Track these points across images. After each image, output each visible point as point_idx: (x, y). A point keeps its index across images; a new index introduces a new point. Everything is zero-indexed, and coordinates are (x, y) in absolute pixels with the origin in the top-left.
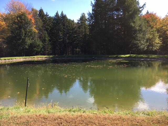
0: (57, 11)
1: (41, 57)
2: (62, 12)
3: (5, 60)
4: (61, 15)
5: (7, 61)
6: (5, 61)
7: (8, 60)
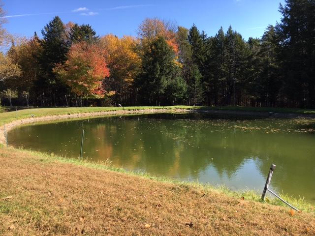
0: (221, 27)
1: (180, 108)
2: (230, 27)
3: (129, 110)
4: (227, 33)
5: (132, 112)
6: (129, 112)
7: (134, 110)
